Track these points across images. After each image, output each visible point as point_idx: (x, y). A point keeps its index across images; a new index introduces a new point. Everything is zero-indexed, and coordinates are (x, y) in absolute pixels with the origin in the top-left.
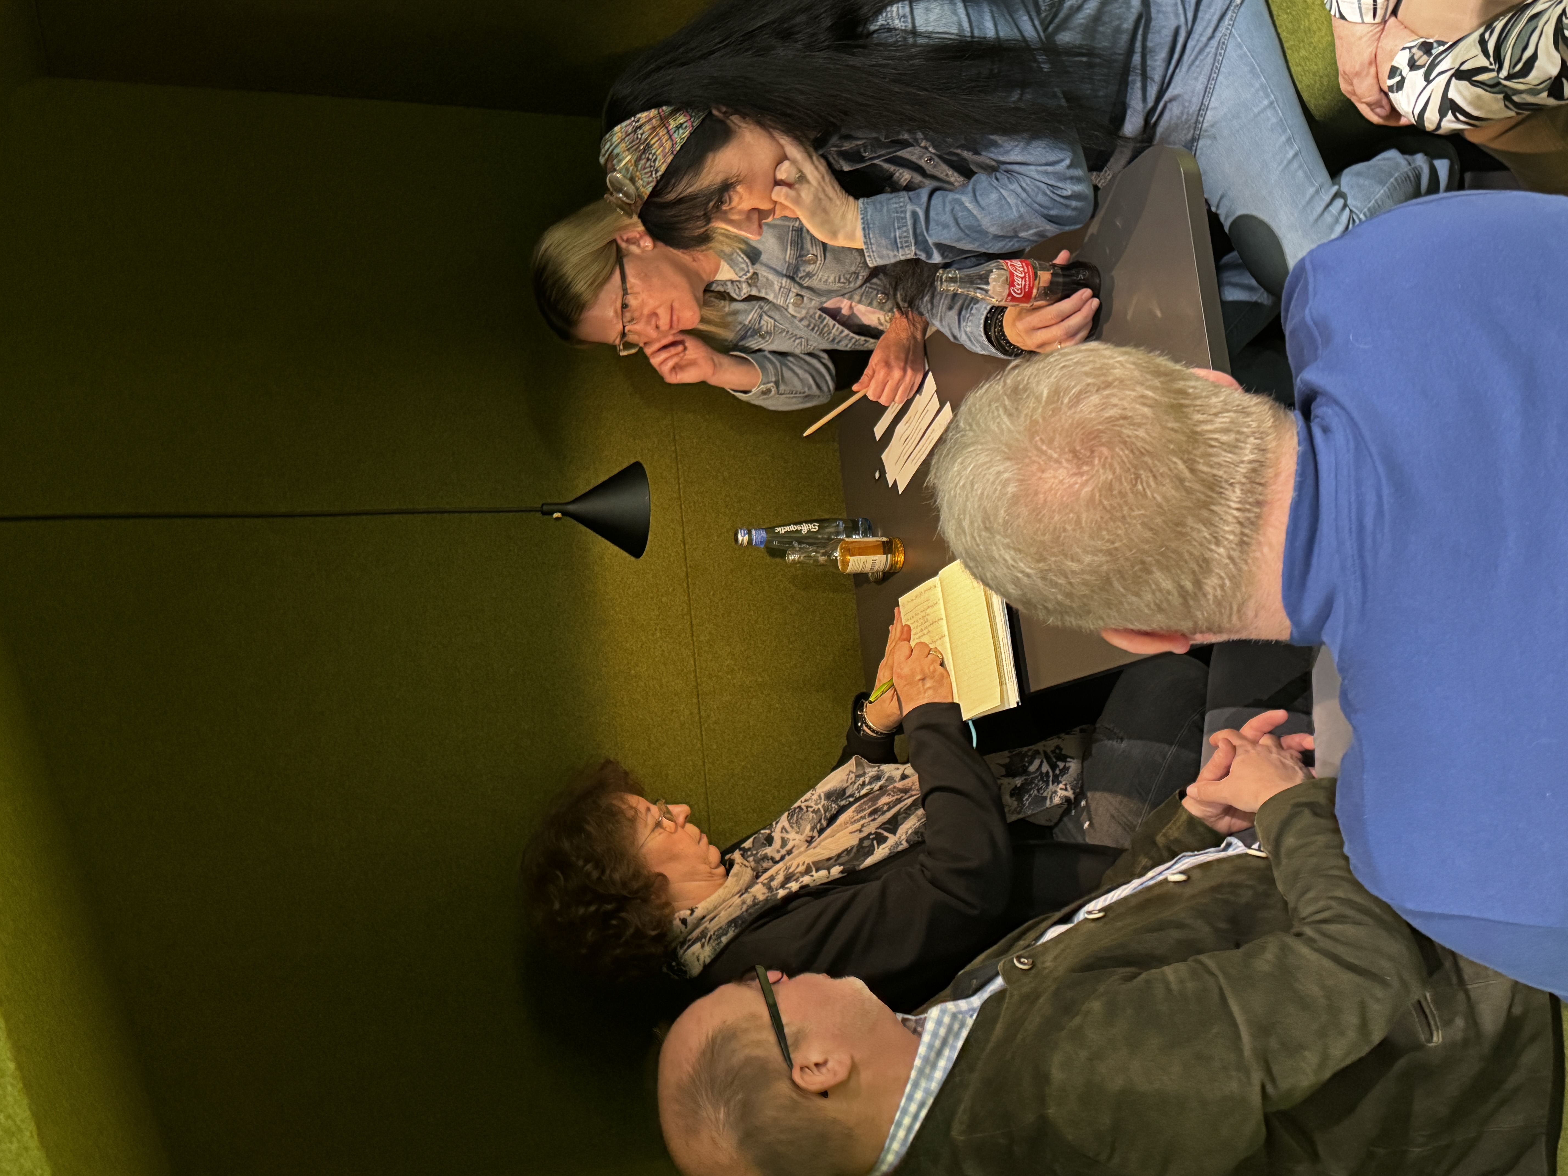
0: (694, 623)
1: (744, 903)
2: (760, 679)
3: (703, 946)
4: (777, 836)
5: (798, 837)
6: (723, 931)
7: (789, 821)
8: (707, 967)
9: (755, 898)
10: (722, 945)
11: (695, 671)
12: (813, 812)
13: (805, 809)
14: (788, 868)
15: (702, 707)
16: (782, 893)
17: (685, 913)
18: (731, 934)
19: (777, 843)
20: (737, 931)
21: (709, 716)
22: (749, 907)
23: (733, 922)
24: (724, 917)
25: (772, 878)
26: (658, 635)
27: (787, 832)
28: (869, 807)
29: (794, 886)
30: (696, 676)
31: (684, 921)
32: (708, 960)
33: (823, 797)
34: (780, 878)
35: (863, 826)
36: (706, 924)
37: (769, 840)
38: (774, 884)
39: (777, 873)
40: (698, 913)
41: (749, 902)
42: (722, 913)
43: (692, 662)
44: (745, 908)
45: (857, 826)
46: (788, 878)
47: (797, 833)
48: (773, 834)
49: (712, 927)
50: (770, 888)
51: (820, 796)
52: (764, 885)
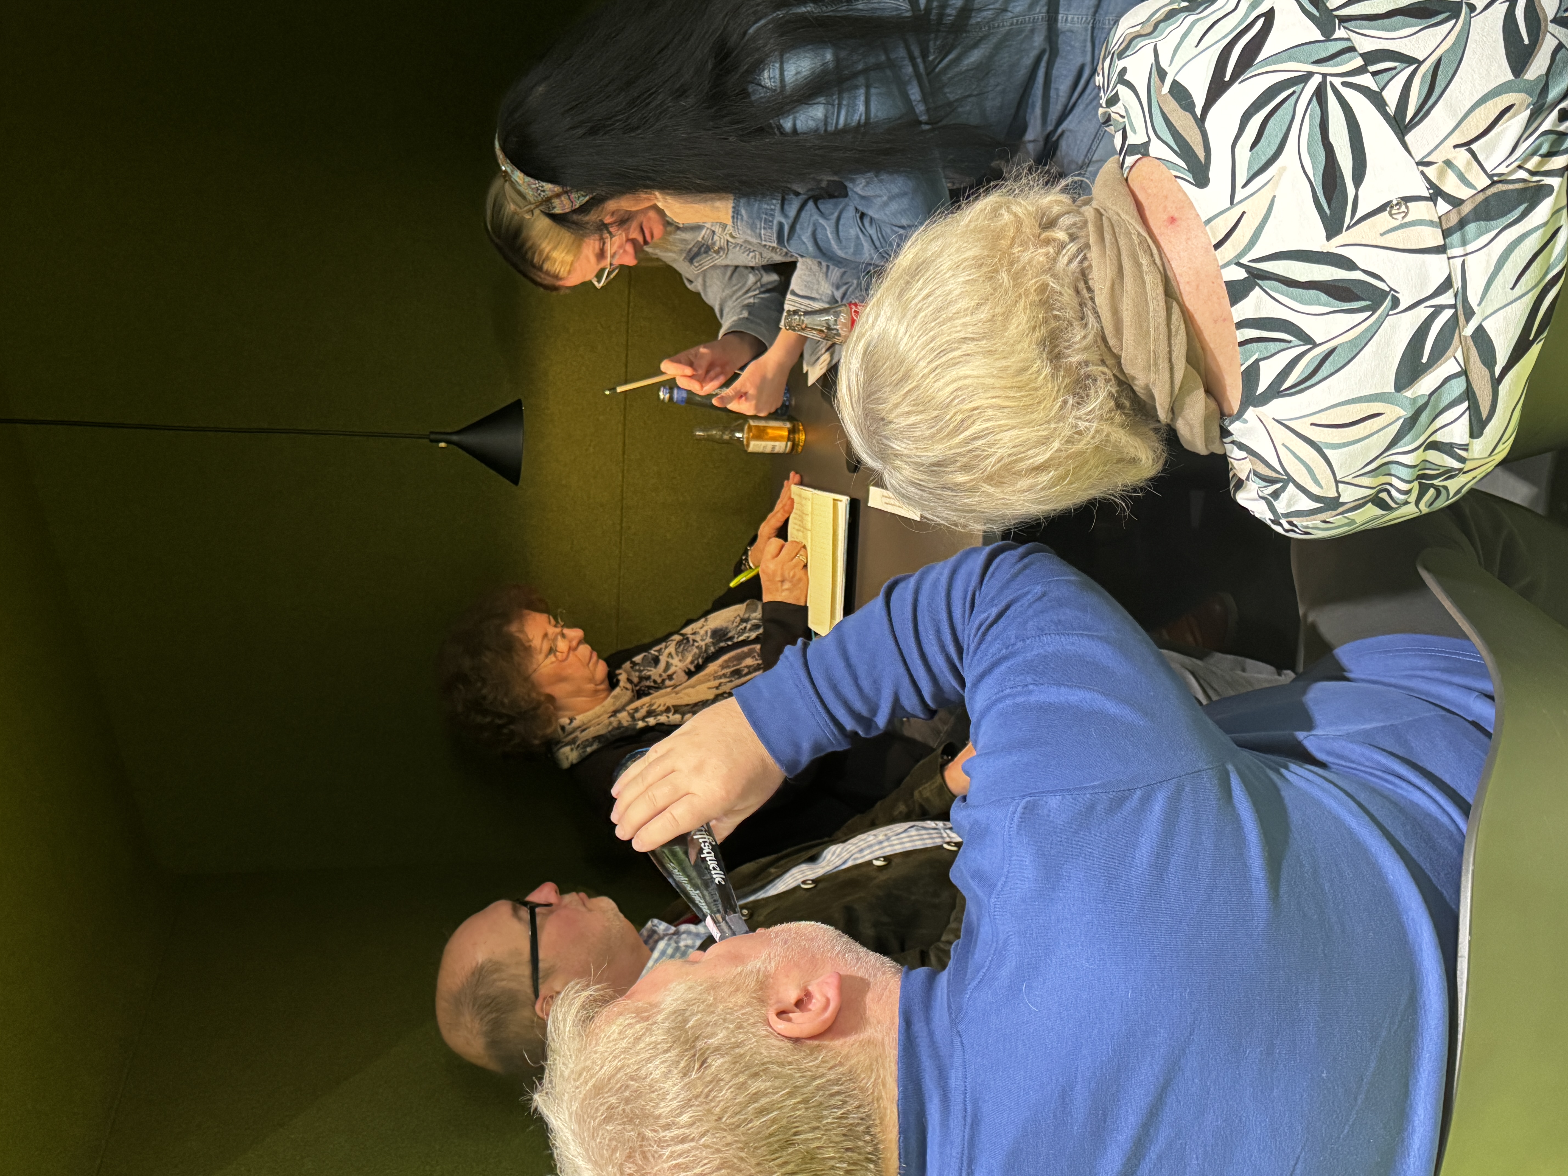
0: (627, 441)
1: (610, 723)
2: (681, 499)
3: (572, 750)
4: (663, 659)
5: (680, 665)
6: (588, 743)
7: (676, 649)
8: (573, 766)
9: (620, 722)
10: (587, 754)
11: (622, 486)
12: (697, 647)
13: (691, 642)
14: (651, 705)
15: (625, 519)
16: (641, 724)
17: (565, 721)
18: (595, 746)
19: (662, 665)
20: (600, 745)
21: (629, 528)
22: (614, 729)
23: (598, 738)
24: (591, 732)
25: (636, 710)
26: (591, 450)
27: (672, 657)
28: (734, 666)
29: (652, 721)
30: (622, 491)
31: (563, 728)
32: (575, 762)
33: (709, 634)
34: (643, 712)
35: (720, 685)
36: (577, 733)
37: (656, 661)
38: (638, 715)
39: (642, 707)
40: (576, 723)
41: (615, 724)
42: (592, 729)
43: (620, 478)
44: (610, 728)
45: (716, 683)
46: (650, 713)
47: (680, 661)
48: (661, 657)
49: (583, 736)
50: (632, 717)
51: (706, 632)
52: (629, 714)
